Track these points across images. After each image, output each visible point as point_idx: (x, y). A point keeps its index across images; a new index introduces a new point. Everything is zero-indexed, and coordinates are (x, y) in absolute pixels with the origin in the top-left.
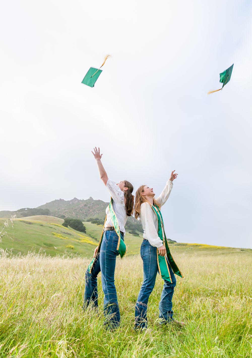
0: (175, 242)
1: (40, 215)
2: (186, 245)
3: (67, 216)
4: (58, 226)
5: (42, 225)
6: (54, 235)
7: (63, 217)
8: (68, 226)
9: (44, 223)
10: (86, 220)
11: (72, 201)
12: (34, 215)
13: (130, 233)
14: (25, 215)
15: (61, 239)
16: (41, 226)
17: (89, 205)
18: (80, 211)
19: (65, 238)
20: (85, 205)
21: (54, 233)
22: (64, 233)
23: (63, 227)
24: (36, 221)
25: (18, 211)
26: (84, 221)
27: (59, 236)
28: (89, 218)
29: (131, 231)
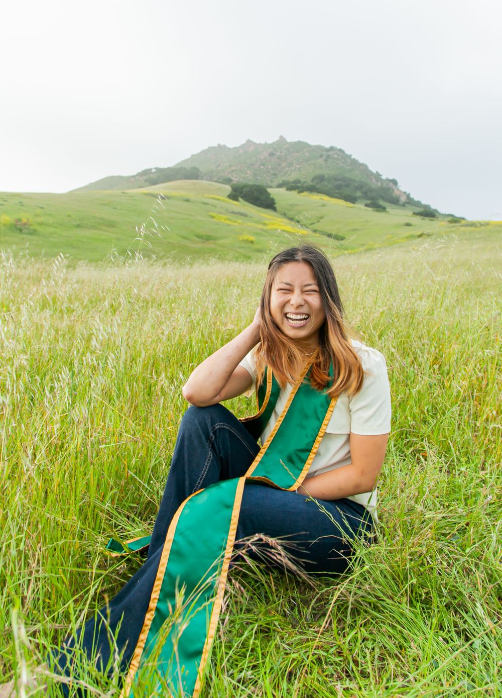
0: (463, 219)
1: (182, 179)
2: (487, 224)
3: (236, 179)
4: (218, 200)
5: (187, 201)
6: (213, 217)
7: (228, 181)
8: (240, 199)
9: (191, 196)
10: (275, 184)
11: (242, 146)
12: (170, 180)
13: (367, 205)
14: (154, 182)
15: (229, 225)
16: (187, 203)
17: (278, 154)
18: (262, 167)
19: (235, 222)
20: (271, 155)
21: (214, 214)
22: (233, 213)
23: (230, 201)
24: (174, 193)
25: (140, 174)
26: (271, 187)
27: (223, 219)
28: (279, 180)
29: (369, 202)
